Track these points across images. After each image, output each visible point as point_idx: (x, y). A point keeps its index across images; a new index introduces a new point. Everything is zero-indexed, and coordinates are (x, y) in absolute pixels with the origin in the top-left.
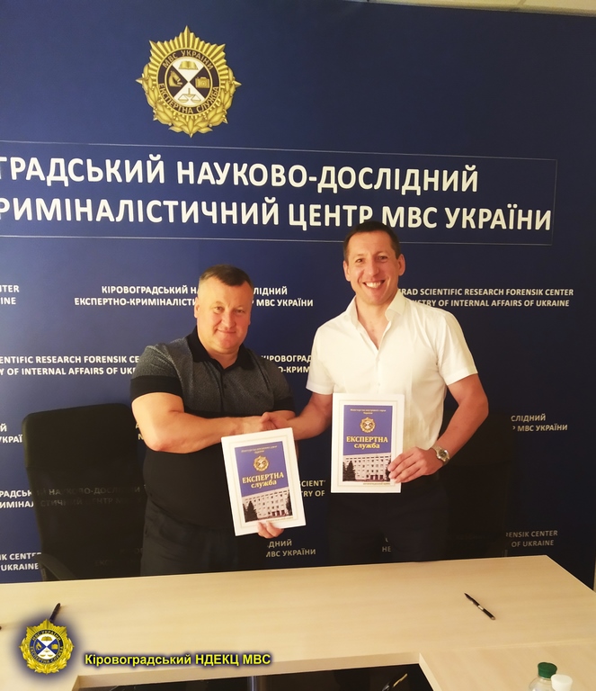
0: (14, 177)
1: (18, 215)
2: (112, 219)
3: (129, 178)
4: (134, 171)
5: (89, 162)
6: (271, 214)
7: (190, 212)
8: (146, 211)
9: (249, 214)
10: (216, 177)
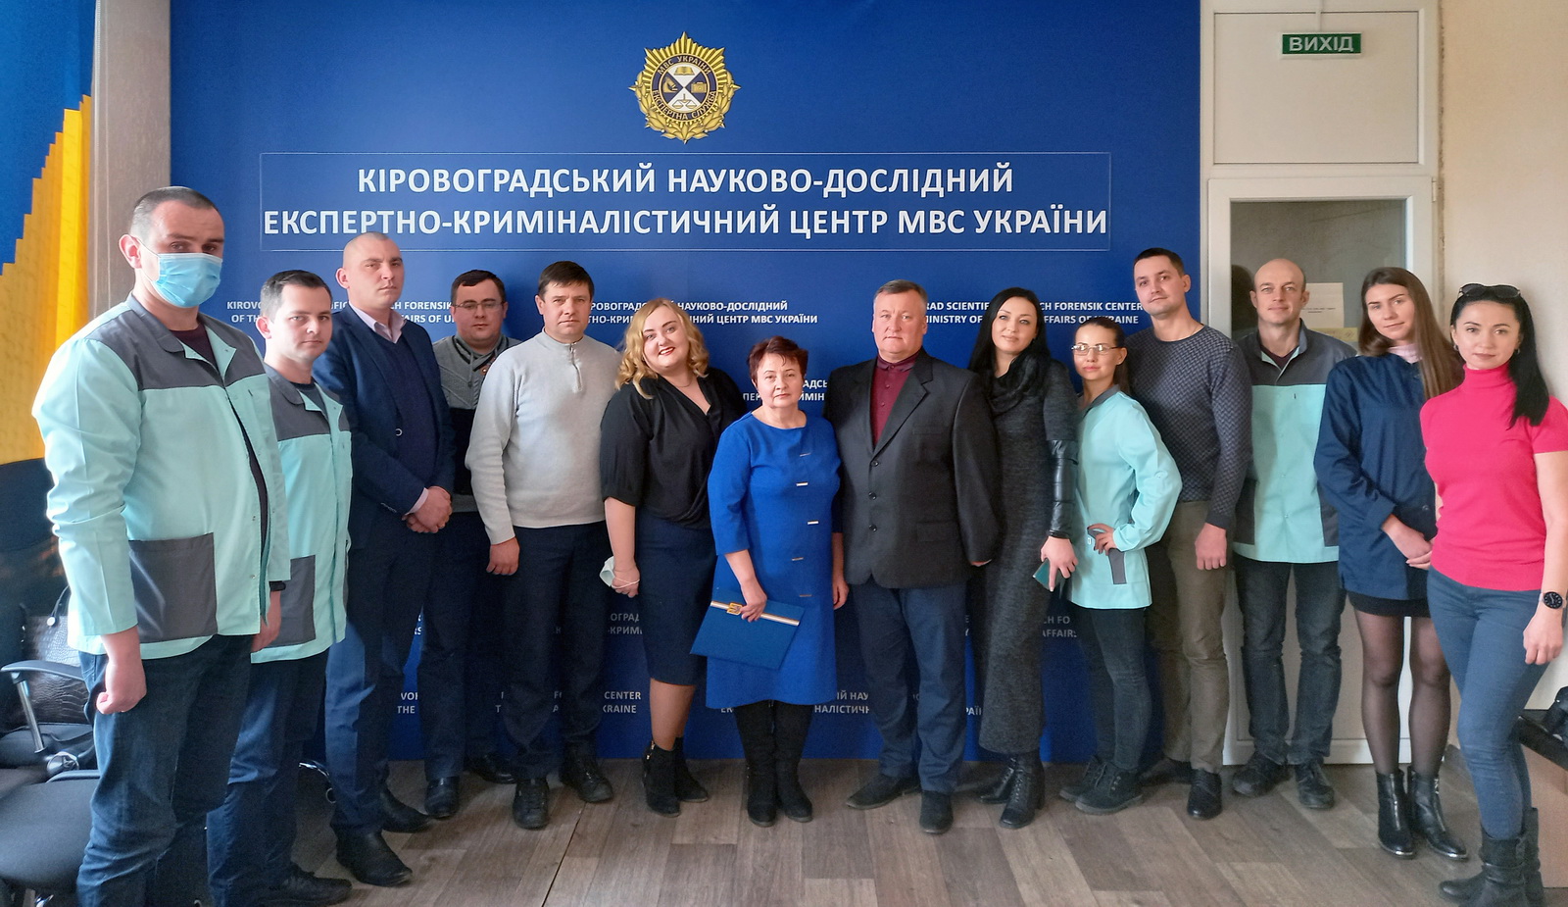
0: (497, 189)
1: (497, 229)
2: (596, 231)
3: (617, 187)
4: (622, 181)
5: (576, 172)
6: (770, 222)
7: (681, 222)
8: (632, 222)
9: (746, 222)
10: (711, 184)
